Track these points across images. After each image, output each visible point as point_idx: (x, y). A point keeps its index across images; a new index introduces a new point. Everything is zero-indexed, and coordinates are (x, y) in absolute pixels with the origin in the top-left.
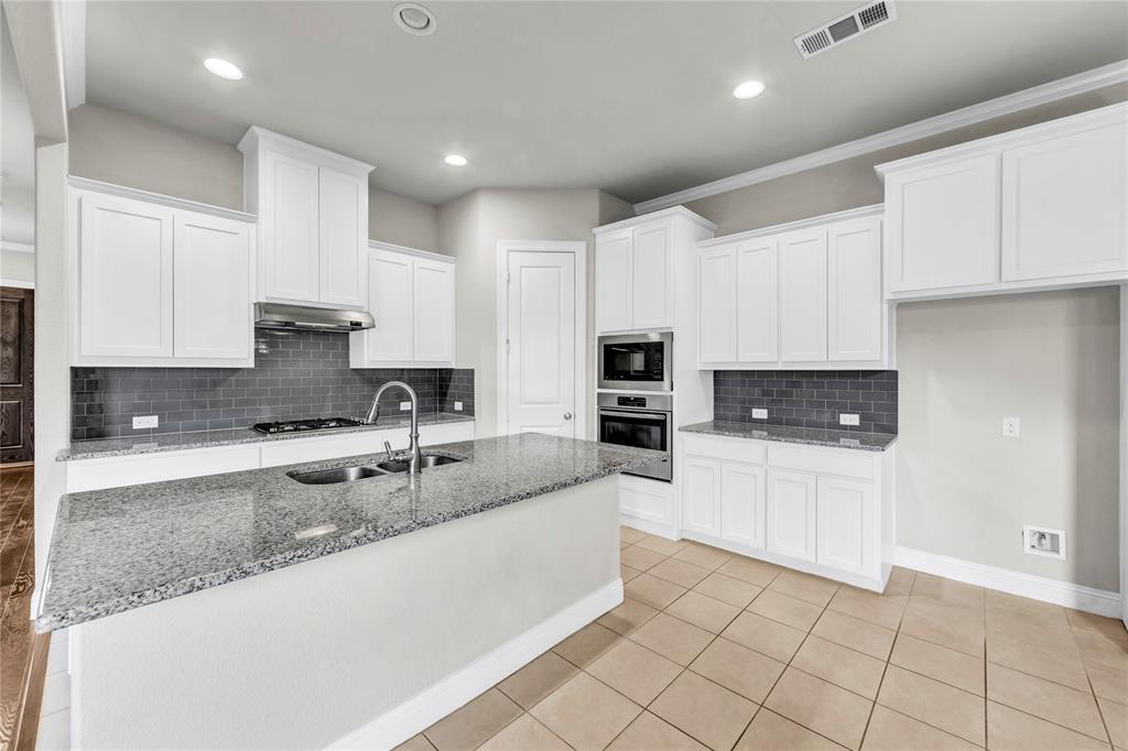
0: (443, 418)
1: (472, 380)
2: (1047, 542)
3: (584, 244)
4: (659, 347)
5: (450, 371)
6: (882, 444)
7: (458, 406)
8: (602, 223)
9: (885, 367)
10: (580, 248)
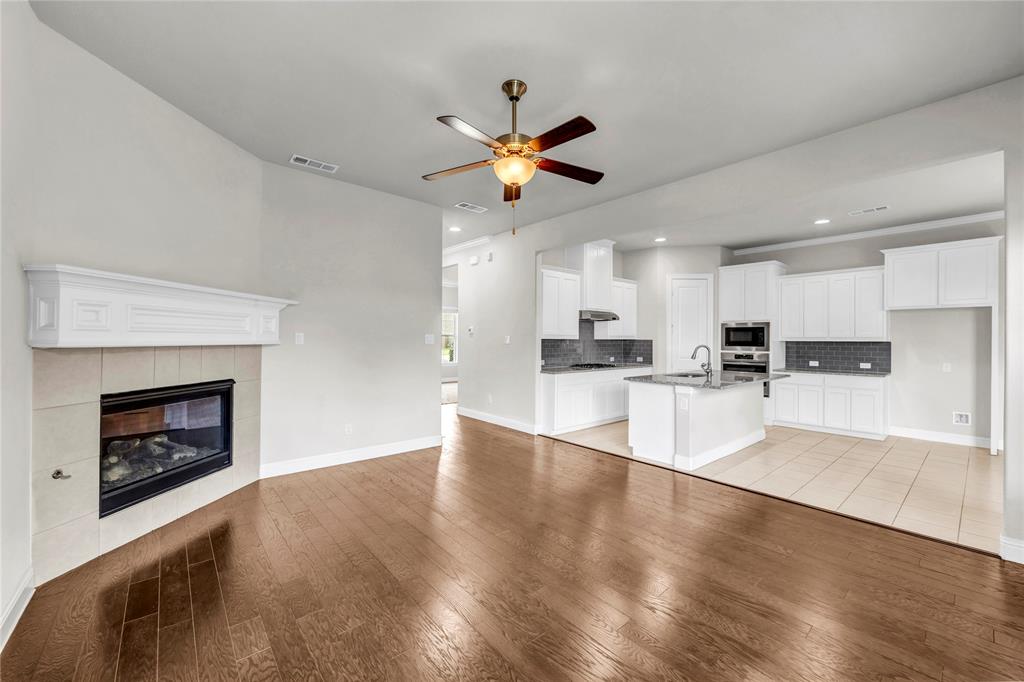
0: (626, 366)
1: (651, 346)
2: (964, 419)
3: (712, 275)
4: (761, 330)
5: (632, 341)
6: (884, 375)
7: (640, 359)
8: (722, 265)
9: (885, 340)
10: (710, 277)
